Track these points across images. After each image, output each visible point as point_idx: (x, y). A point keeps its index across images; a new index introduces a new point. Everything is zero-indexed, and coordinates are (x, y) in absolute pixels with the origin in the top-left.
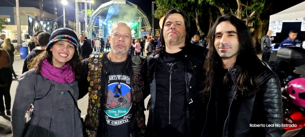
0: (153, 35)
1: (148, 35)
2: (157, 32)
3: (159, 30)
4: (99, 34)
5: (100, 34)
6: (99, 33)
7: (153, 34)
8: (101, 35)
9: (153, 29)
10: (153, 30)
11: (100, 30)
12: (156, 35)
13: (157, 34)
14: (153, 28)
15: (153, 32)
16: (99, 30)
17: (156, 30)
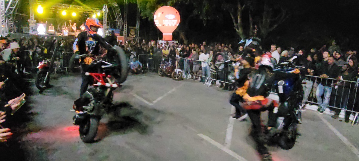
0: (125, 35)
1: (119, 34)
2: (132, 32)
3: (135, 28)
4: (30, 28)
5: (32, 27)
6: (29, 26)
7: (125, 33)
8: (34, 29)
9: (125, 26)
10: (125, 28)
11: (31, 20)
12: (130, 35)
13: (132, 34)
14: (125, 24)
15: (125, 30)
16: (29, 20)
17: (130, 27)
